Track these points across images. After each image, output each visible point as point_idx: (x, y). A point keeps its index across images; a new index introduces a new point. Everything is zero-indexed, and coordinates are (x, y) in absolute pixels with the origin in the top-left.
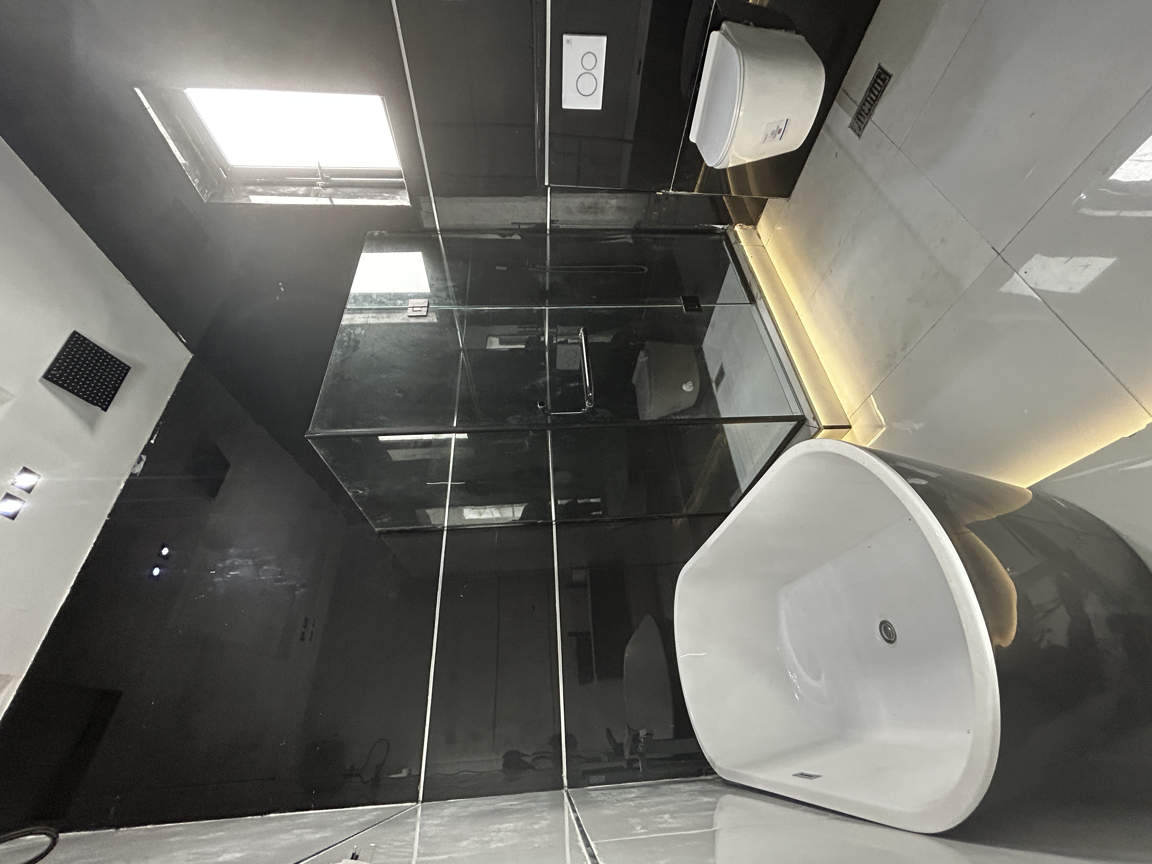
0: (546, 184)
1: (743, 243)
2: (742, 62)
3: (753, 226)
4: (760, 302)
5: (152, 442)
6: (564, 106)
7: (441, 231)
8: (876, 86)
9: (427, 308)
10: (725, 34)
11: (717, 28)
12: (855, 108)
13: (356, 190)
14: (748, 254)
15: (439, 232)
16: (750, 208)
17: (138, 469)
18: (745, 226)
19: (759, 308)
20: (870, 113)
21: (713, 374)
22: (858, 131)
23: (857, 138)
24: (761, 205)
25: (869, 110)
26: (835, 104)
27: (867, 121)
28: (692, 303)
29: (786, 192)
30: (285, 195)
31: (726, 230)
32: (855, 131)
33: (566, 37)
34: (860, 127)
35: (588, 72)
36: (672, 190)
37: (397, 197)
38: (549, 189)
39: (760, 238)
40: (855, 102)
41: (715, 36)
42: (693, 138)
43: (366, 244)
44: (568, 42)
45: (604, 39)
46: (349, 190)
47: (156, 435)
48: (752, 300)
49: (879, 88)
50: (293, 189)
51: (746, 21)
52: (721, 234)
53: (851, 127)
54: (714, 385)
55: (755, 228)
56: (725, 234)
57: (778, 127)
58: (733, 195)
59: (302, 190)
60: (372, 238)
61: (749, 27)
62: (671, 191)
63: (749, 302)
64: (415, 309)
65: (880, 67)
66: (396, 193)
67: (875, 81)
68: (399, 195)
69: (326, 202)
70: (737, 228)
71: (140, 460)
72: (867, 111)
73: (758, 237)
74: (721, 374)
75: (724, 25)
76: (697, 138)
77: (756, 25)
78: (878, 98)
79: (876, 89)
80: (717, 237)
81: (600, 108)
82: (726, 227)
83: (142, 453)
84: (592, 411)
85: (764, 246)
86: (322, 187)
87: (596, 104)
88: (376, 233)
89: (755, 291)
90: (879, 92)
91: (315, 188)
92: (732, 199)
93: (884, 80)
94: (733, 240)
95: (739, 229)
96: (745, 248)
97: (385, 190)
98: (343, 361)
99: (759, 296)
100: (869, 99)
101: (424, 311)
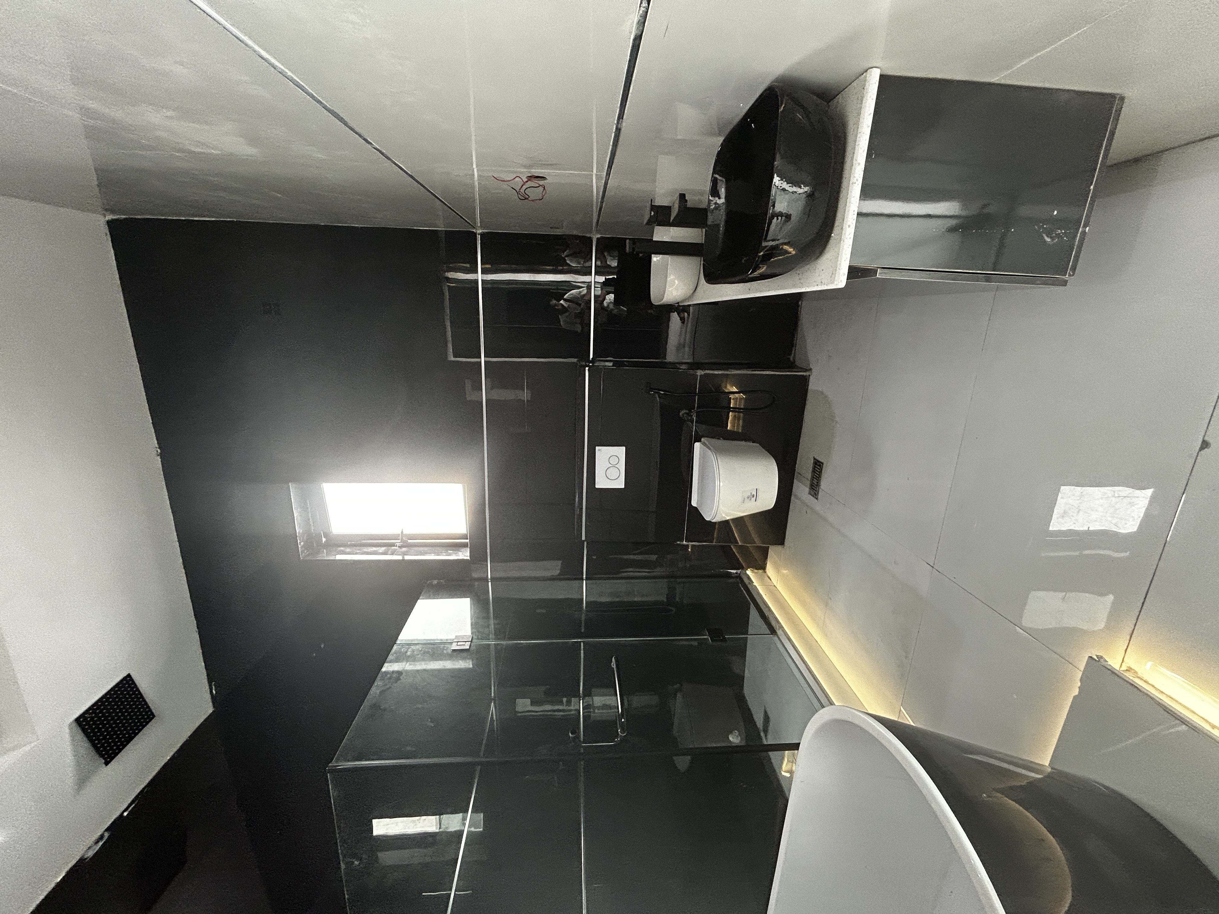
0: (583, 538)
1: (755, 583)
2: (715, 458)
3: (763, 570)
4: (779, 632)
5: (125, 814)
6: (597, 487)
7: (491, 579)
8: (816, 469)
9: (470, 642)
10: (704, 444)
11: (699, 441)
12: (808, 483)
13: (426, 549)
14: (761, 592)
15: (490, 580)
16: (757, 555)
17: (91, 854)
18: (756, 571)
19: (780, 637)
20: (818, 485)
21: (760, 723)
22: (815, 496)
23: (816, 500)
24: (765, 554)
25: (817, 483)
26: (795, 481)
27: (819, 490)
28: (716, 634)
29: (780, 541)
30: (368, 553)
31: (740, 574)
32: (813, 496)
33: (597, 448)
34: (815, 493)
35: (614, 466)
36: (686, 541)
37: (460, 553)
38: (585, 543)
39: (770, 580)
40: (807, 479)
41: (697, 445)
42: (694, 503)
43: (424, 591)
44: (599, 450)
45: (624, 448)
46: (421, 549)
47: (134, 805)
48: (773, 631)
49: (819, 471)
50: (374, 549)
51: (718, 437)
52: (737, 577)
53: (810, 494)
54: (762, 734)
55: (765, 572)
56: (739, 577)
57: (751, 493)
58: (740, 544)
59: (382, 549)
60: (431, 586)
61: (720, 440)
62: (684, 542)
63: (770, 633)
64: (459, 643)
65: (815, 459)
66: (458, 550)
67: (815, 467)
68: (461, 552)
69: (400, 558)
70: (749, 572)
71: (101, 837)
72: (816, 484)
73: (769, 580)
74: (767, 719)
75: (703, 439)
76: (697, 504)
77: (724, 439)
78: (820, 476)
79: (817, 470)
80: (732, 580)
81: (623, 487)
82: (739, 571)
83: (106, 830)
84: (624, 740)
85: (775, 586)
86: (399, 547)
87: (620, 484)
88: (435, 582)
89: (774, 623)
90: (819, 472)
91: (393, 548)
92: (740, 548)
93: (820, 466)
94: (746, 581)
95: (751, 573)
96: (758, 587)
97: (451, 548)
98: (382, 692)
99: (778, 628)
100: (815, 477)
101: (468, 645)
